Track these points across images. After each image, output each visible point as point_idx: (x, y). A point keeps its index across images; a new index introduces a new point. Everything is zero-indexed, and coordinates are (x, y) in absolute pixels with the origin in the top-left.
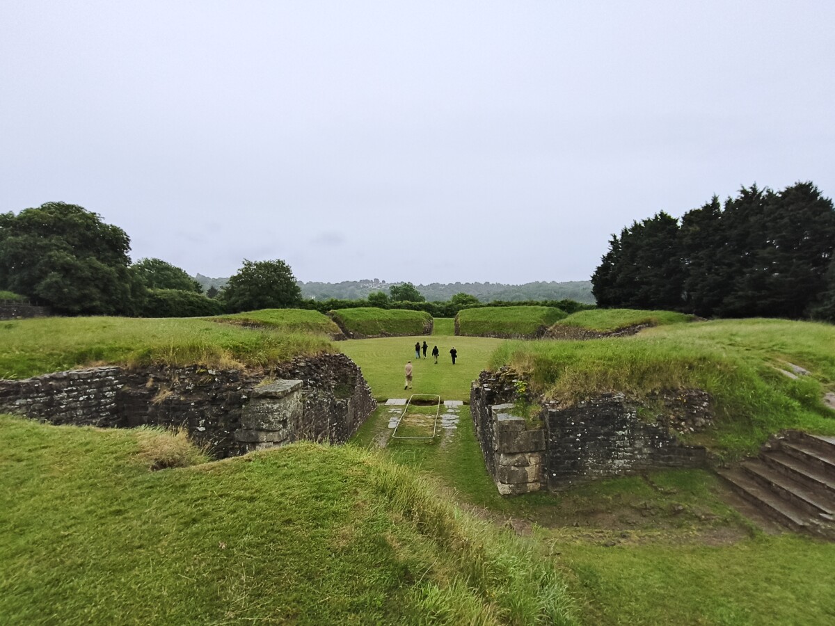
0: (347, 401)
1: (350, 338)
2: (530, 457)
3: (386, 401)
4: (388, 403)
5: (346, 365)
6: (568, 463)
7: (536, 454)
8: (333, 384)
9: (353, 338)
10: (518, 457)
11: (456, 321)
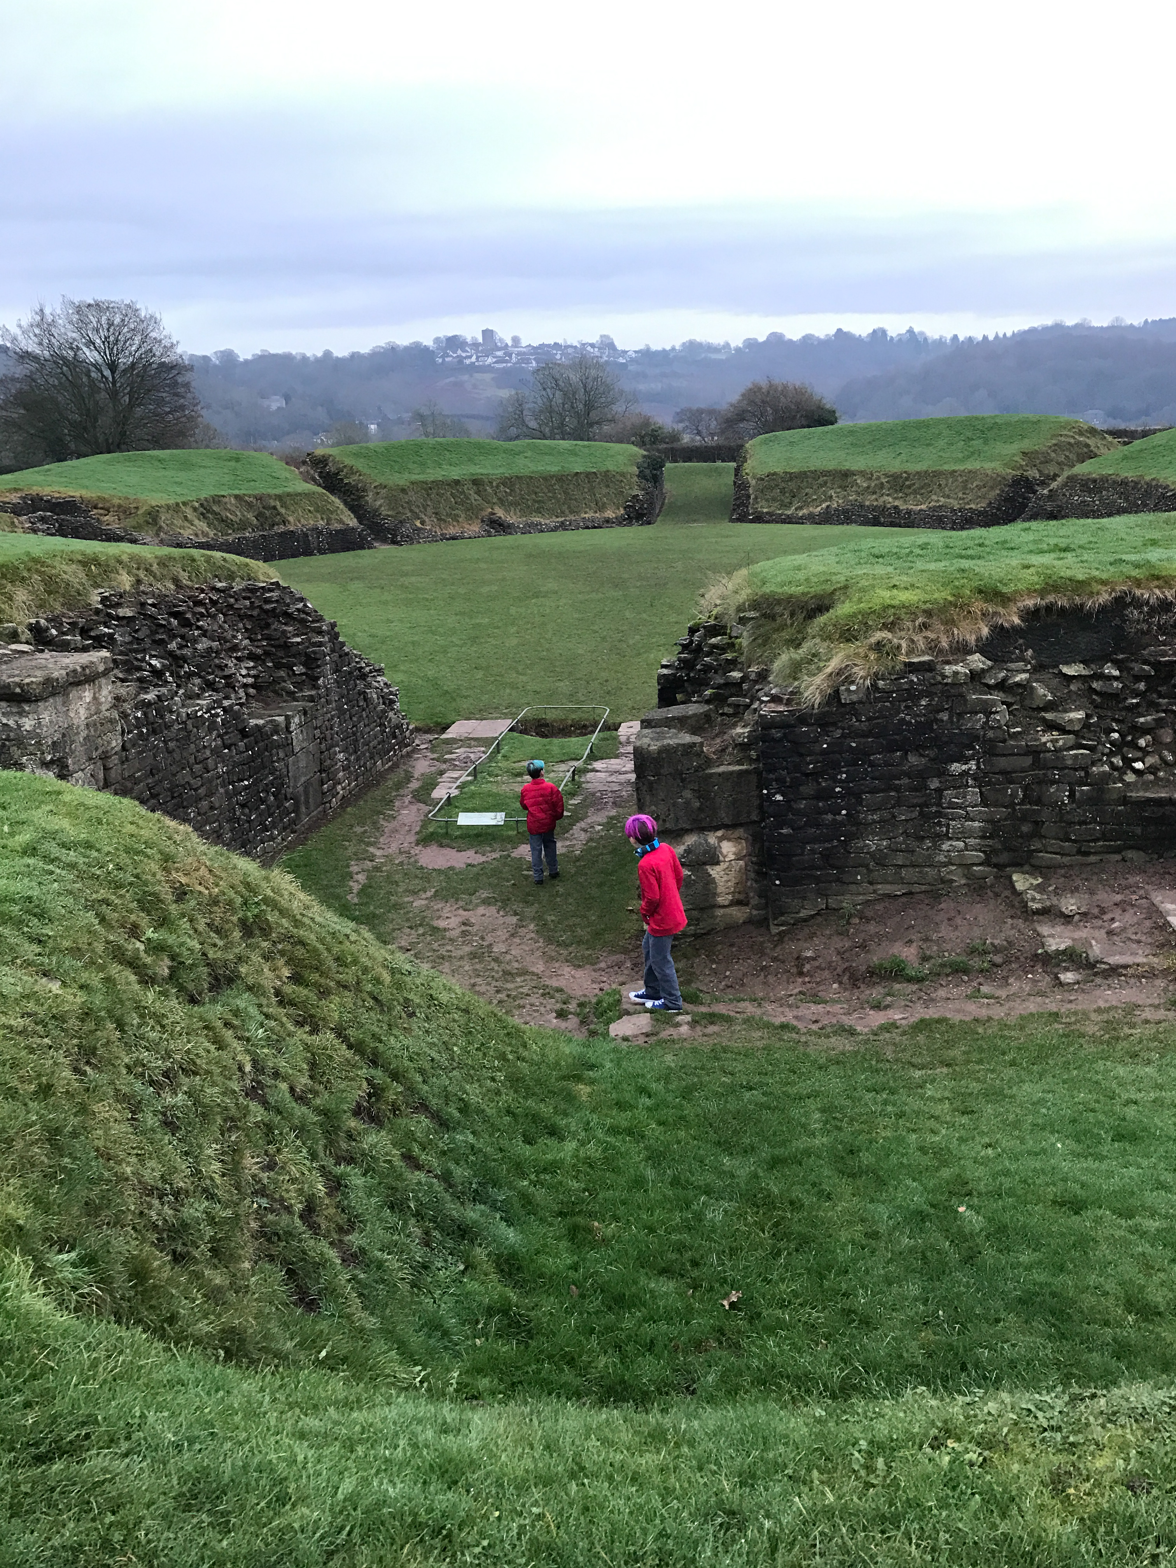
0: (288, 718)
1: (384, 541)
2: (721, 839)
3: (445, 728)
4: (451, 733)
5: (287, 615)
6: (813, 851)
7: (740, 832)
8: (243, 673)
9: (394, 542)
10: (691, 840)
11: (737, 471)
